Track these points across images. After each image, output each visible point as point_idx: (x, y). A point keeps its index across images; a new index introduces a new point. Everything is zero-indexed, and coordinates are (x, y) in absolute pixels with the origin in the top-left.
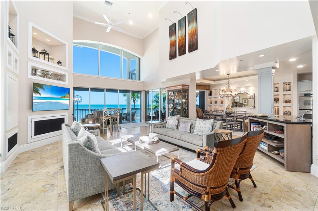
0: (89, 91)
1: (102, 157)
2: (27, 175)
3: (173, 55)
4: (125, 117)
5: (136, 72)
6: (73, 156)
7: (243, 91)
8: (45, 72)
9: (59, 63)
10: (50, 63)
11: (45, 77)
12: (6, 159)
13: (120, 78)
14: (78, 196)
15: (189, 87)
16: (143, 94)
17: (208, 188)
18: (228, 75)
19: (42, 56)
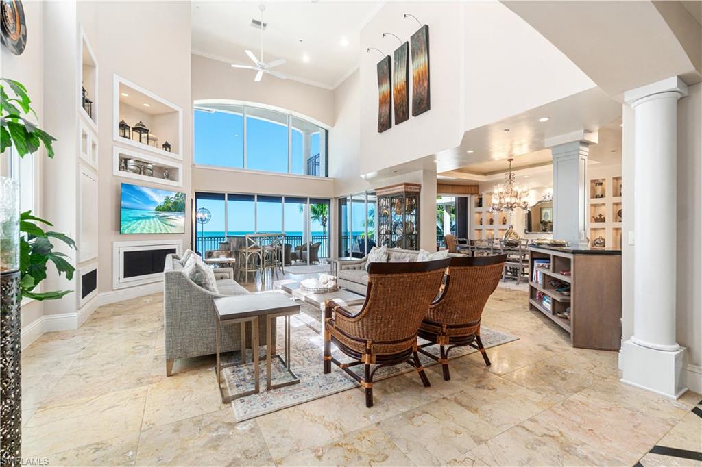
0: (224, 199)
1: (217, 297)
2: (110, 334)
3: (385, 123)
4: (298, 254)
5: (322, 160)
6: (172, 291)
7: (551, 196)
8: (141, 164)
9: (166, 146)
10: (150, 148)
11: (142, 173)
12: (79, 309)
13: (287, 173)
14: (179, 353)
15: (420, 189)
16: (334, 206)
17: (369, 342)
18: (510, 160)
19: (136, 135)
